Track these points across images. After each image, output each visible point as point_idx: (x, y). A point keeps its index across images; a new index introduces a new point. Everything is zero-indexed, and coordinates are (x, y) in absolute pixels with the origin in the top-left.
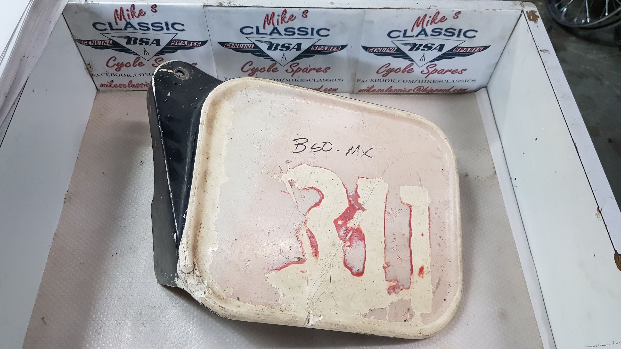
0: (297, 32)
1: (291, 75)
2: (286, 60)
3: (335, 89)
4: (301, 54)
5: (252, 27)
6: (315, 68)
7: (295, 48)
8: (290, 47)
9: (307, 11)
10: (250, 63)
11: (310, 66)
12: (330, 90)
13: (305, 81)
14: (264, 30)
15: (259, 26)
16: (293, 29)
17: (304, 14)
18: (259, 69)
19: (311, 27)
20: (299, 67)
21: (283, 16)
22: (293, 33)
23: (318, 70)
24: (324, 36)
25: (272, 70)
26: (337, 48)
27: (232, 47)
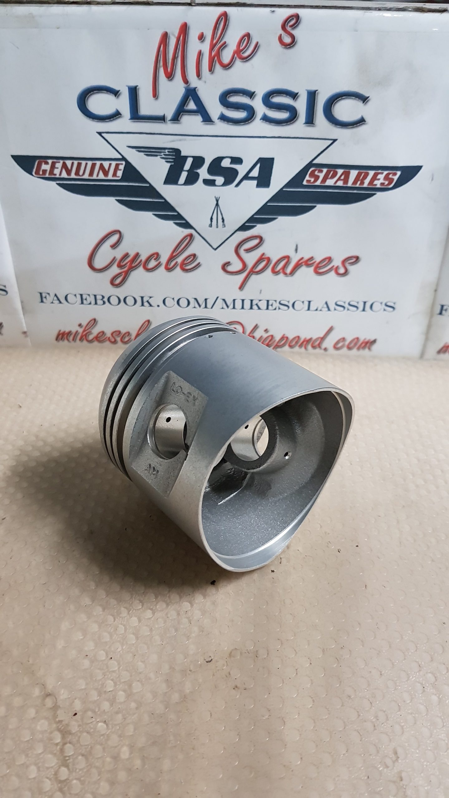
0: (260, 109)
1: (238, 286)
2: (224, 226)
3: (367, 343)
4: (271, 200)
5: (117, 89)
6: (312, 258)
7: (251, 175)
8: (236, 172)
9: (297, 17)
10: (115, 238)
11: (296, 250)
12: (352, 345)
13: (279, 308)
14: (157, 103)
15: (137, 86)
16: (249, 98)
17: (285, 33)
18: (141, 261)
19: (307, 89)
20: (263, 254)
21: (215, 40)
22: (248, 115)
23: (320, 265)
24: (350, 126)
25: (181, 263)
26: (386, 178)
27: (55, 175)
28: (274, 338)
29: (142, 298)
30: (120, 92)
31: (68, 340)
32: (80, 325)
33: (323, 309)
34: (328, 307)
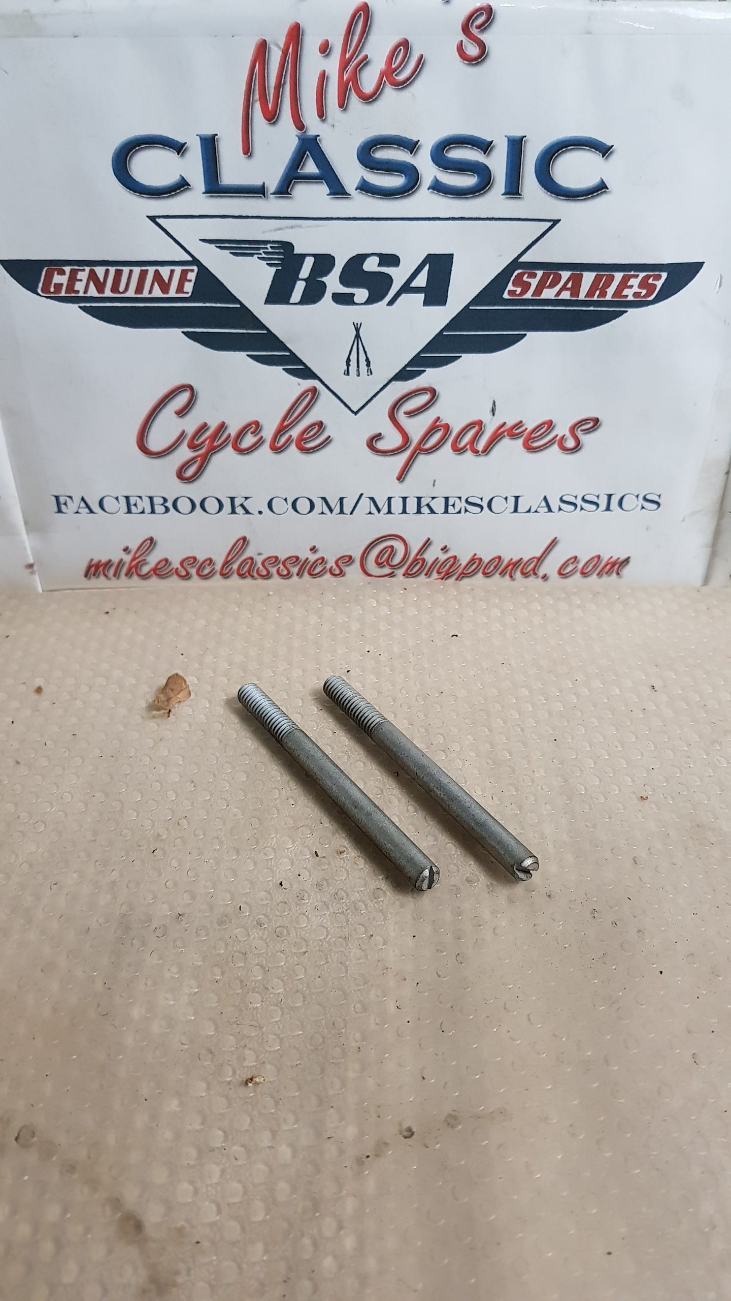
0: (428, 171)
1: (396, 474)
3: (614, 564)
5: (182, 141)
6: (520, 424)
7: (413, 284)
8: (389, 280)
9: (489, 10)
10: (184, 398)
11: (493, 411)
12: (589, 568)
13: (466, 511)
14: (250, 163)
15: (217, 135)
16: (409, 153)
17: (468, 39)
18: (229, 435)
19: (507, 135)
20: (439, 418)
21: (349, 53)
22: (409, 182)
23: (533, 436)
24: (583, 196)
25: (297, 437)
26: (643, 284)
27: (78, 292)
28: (458, 561)
29: (232, 499)
30: (186, 145)
31: (106, 576)
32: (126, 550)
33: (539, 508)
34: (548, 506)
